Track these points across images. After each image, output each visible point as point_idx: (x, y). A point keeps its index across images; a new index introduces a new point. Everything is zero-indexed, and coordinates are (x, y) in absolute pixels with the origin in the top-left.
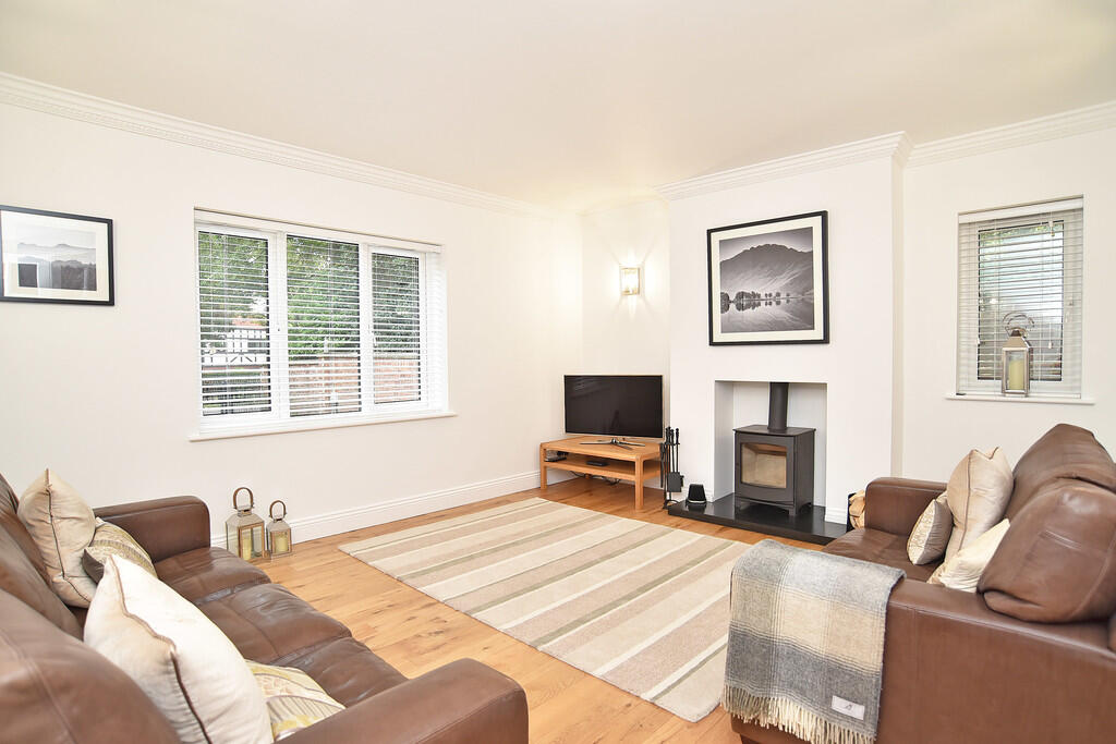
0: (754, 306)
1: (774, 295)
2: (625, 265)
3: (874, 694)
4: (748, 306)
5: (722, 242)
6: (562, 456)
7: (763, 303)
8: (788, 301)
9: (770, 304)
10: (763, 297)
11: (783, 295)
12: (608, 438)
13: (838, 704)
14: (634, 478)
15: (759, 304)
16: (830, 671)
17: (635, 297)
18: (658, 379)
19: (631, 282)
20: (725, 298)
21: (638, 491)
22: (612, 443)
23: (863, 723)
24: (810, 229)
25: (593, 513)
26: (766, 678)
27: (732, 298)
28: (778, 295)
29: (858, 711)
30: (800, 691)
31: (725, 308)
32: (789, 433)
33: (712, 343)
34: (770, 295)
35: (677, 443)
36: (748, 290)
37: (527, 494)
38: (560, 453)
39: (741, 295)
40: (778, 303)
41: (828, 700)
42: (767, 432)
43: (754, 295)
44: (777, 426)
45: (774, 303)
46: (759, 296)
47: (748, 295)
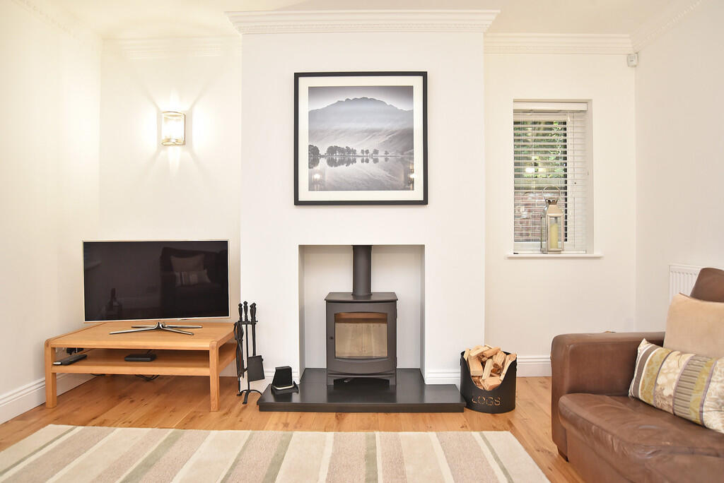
0: (348, 163)
1: (371, 152)
2: (163, 108)
4: (341, 162)
5: (313, 91)
6: (76, 355)
7: (358, 160)
8: (386, 160)
9: (367, 161)
10: (359, 152)
11: (381, 153)
12: (152, 323)
14: (209, 371)
15: (354, 161)
17: (179, 148)
18: (222, 246)
19: (174, 129)
20: (314, 151)
21: (214, 385)
22: (158, 329)
24: (410, 88)
25: (91, 430)
27: (323, 151)
28: (376, 152)
32: (373, 298)
33: (297, 202)
34: (367, 152)
35: (255, 321)
36: (343, 145)
37: (27, 422)
38: (70, 350)
39: (332, 150)
40: (376, 161)
42: (351, 299)
43: (349, 150)
44: (361, 292)
45: (371, 161)
46: (354, 152)
47: (341, 150)
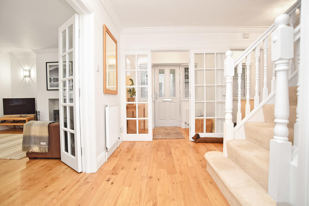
2: (24, 69)
3: (47, 140)
4: (56, 81)
5: (50, 66)
6: (3, 122)
12: (19, 115)
13: (42, 143)
16: (40, 138)
17: (28, 78)
18: (34, 99)
19: (27, 74)
20: (50, 79)
22: (20, 117)
23: (46, 145)
26: (29, 143)
27: (52, 79)
29: (45, 144)
30: (35, 143)
31: (50, 81)
33: (47, 90)
35: (39, 115)
36: (56, 77)
39: (54, 79)
41: (40, 143)
43: (57, 79)
